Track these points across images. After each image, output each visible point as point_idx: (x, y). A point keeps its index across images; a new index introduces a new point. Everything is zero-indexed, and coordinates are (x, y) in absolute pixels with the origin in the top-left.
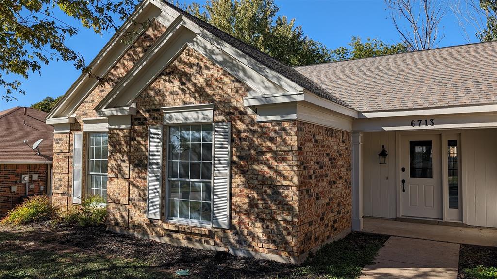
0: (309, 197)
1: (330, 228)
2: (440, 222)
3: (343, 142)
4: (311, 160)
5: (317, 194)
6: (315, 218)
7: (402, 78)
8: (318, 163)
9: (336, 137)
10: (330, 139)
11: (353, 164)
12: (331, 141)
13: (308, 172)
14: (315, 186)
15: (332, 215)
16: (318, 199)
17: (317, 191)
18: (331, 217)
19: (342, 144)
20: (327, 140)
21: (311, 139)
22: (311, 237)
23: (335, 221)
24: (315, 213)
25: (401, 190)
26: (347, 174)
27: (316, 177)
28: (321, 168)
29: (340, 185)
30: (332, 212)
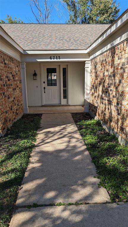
0: (5, 97)
1: (15, 114)
2: (60, 105)
3: (17, 67)
4: (4, 75)
5: (8, 95)
6: (8, 109)
7: (41, 35)
8: (7, 77)
9: (14, 63)
10: (11, 64)
11: (22, 79)
12: (12, 65)
13: (3, 82)
14: (7, 91)
15: (15, 106)
16: (9, 98)
17: (8, 94)
18: (15, 107)
19: (17, 68)
20: (10, 64)
21: (2, 62)
22: (7, 120)
23: (17, 110)
24: (8, 106)
25: (44, 92)
26: (20, 85)
27: (7, 85)
28: (9, 80)
29: (18, 91)
30: (15, 105)
